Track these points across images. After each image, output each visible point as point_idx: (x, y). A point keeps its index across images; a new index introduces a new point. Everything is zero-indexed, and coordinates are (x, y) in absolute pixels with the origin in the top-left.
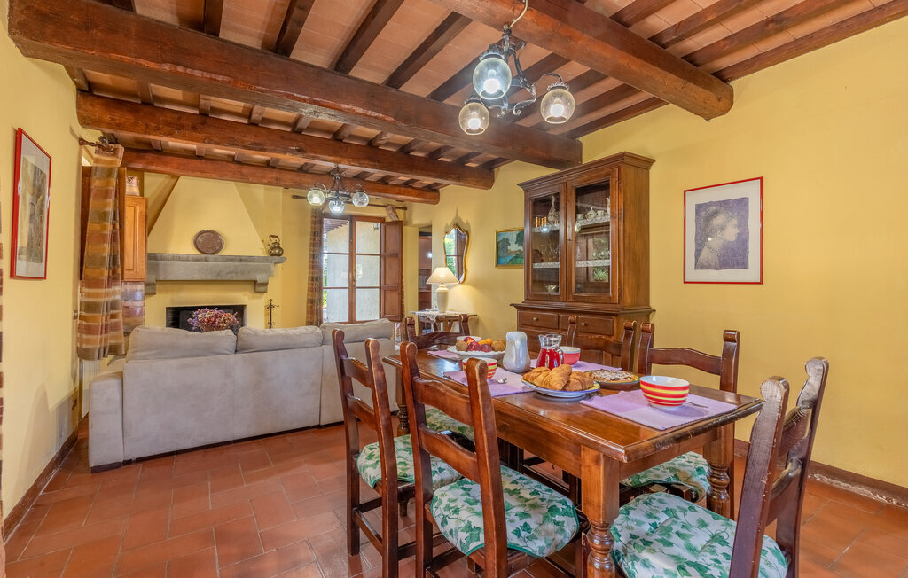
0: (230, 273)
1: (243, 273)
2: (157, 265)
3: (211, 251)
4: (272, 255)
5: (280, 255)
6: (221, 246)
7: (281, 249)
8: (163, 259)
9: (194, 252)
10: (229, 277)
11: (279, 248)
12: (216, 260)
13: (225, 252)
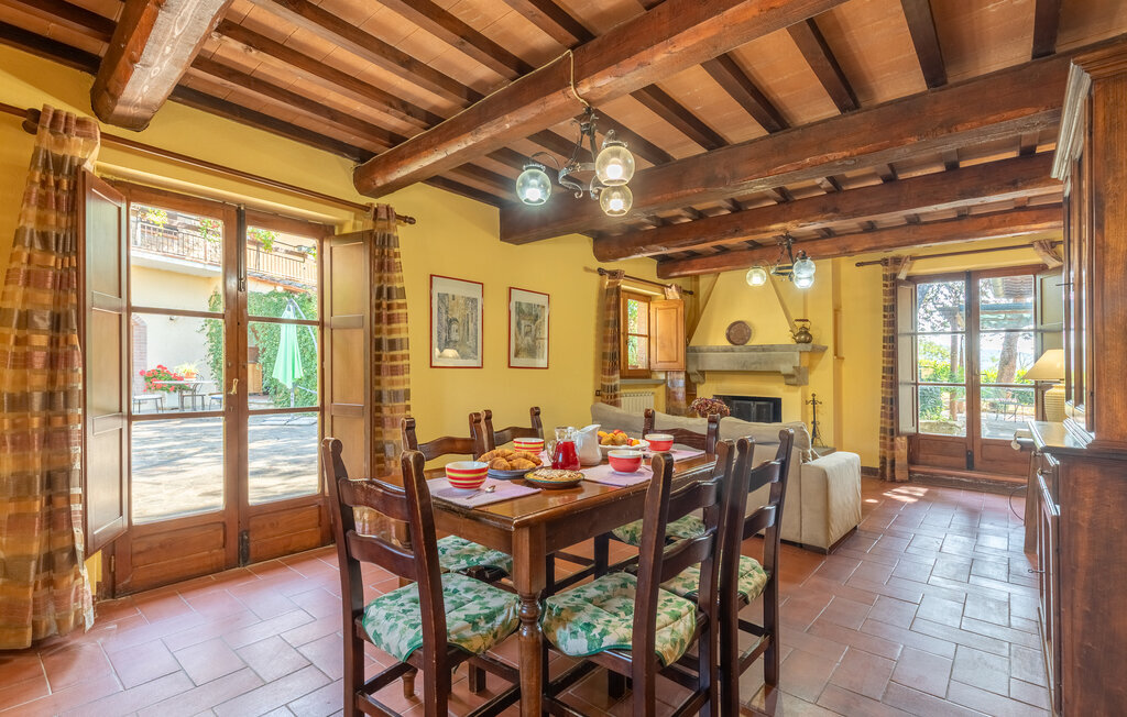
0: (754, 363)
1: (766, 363)
2: (697, 357)
3: (741, 342)
4: (798, 342)
5: (809, 342)
6: (749, 335)
7: (811, 336)
8: (700, 351)
9: (725, 343)
10: (753, 368)
11: (806, 333)
12: (741, 351)
13: (753, 342)
